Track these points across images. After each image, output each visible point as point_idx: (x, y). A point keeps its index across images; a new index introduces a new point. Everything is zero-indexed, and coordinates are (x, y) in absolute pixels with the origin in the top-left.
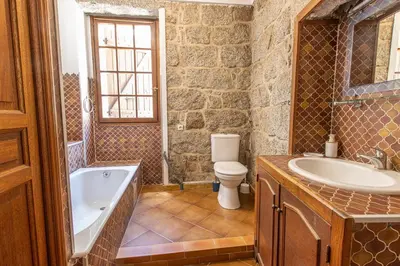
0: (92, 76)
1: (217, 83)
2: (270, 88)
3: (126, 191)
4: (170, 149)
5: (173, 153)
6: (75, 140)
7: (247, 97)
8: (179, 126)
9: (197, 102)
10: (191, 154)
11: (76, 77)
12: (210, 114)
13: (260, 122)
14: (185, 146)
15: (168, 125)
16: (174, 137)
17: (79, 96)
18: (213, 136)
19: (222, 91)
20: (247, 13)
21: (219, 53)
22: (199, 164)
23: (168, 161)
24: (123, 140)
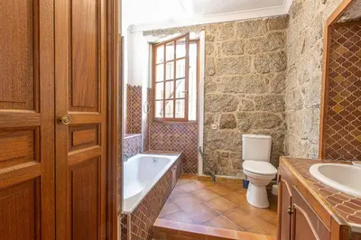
0: (151, 87)
1: (250, 88)
2: (304, 91)
3: (165, 175)
4: (205, 145)
5: (207, 149)
6: (136, 133)
7: (282, 100)
8: (213, 125)
9: (231, 105)
10: (223, 151)
11: (140, 88)
12: (242, 116)
13: (294, 125)
14: (218, 143)
15: (205, 124)
16: (209, 135)
17: (141, 101)
18: (244, 136)
19: (255, 95)
20: (282, 22)
21: (252, 62)
22: (230, 161)
23: (203, 155)
24: (169, 135)
